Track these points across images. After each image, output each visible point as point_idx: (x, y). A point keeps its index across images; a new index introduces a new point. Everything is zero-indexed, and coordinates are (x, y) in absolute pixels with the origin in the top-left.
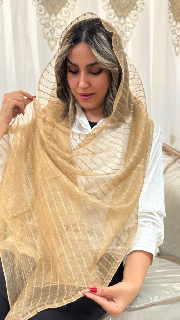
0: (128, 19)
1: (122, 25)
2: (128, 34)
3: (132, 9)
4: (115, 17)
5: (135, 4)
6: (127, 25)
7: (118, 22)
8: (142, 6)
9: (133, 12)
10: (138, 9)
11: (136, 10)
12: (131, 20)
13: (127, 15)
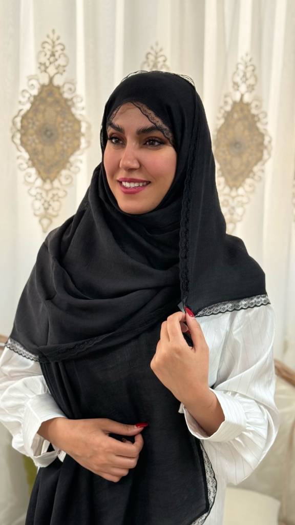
0: (241, 191)
1: (233, 198)
2: (239, 211)
3: (248, 177)
4: (224, 188)
5: (251, 171)
6: (239, 199)
7: (229, 195)
8: (260, 174)
9: (248, 181)
10: (256, 177)
11: (252, 178)
12: (246, 192)
13: (240, 185)
